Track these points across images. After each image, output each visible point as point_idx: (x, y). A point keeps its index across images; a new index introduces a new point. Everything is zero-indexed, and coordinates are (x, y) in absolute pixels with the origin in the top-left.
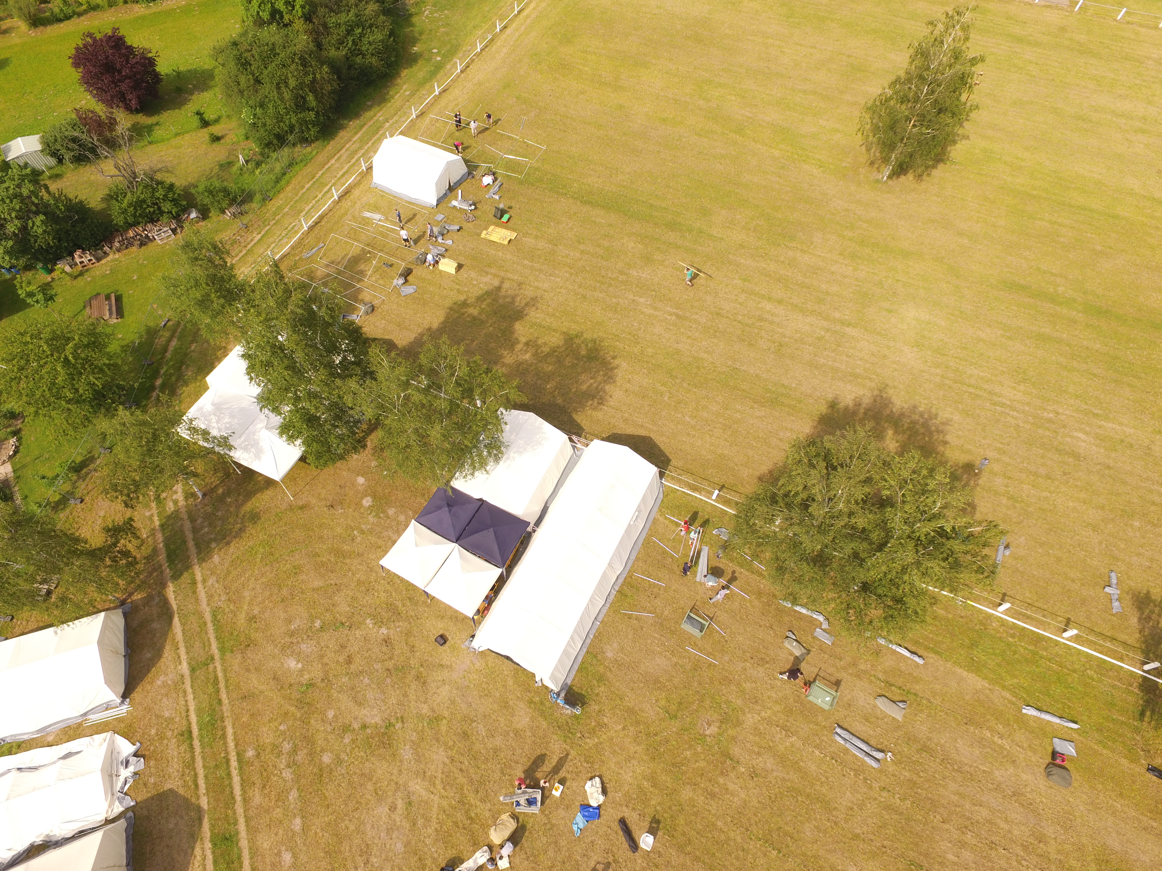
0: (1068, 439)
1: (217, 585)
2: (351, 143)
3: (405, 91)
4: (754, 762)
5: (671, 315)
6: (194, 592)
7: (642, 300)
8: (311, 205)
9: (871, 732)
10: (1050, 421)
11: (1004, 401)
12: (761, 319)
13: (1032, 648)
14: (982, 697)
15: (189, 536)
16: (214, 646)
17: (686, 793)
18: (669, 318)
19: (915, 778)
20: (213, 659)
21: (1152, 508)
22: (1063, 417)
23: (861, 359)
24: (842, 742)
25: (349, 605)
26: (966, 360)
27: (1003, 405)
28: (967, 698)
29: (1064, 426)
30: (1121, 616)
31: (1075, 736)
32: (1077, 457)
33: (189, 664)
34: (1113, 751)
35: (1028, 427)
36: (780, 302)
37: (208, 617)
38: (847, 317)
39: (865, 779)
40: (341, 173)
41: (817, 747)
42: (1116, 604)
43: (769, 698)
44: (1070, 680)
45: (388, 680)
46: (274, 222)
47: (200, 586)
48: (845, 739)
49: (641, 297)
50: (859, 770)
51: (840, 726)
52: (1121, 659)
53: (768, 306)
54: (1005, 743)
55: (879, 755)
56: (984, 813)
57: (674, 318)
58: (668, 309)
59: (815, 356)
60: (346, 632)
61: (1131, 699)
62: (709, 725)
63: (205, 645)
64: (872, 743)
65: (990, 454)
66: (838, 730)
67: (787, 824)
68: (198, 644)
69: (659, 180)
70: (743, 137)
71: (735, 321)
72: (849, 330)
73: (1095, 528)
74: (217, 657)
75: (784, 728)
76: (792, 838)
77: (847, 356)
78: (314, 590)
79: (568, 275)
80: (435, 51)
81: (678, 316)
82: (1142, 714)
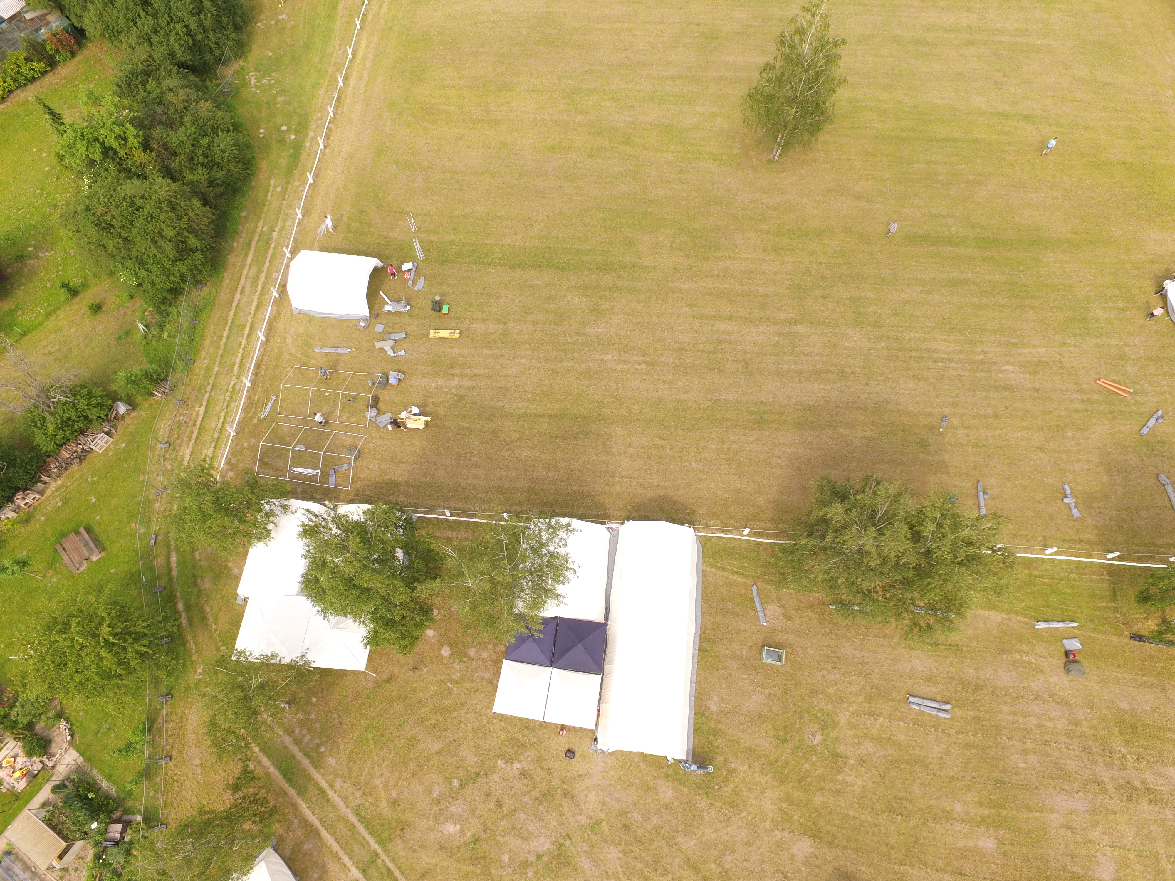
0: (1000, 375)
1: (346, 786)
2: (247, 268)
3: (275, 187)
4: (858, 752)
5: (640, 364)
6: (328, 800)
7: (609, 357)
8: (240, 355)
9: (935, 690)
10: (982, 362)
11: (943, 356)
12: (720, 341)
13: (1027, 571)
14: (1005, 628)
15: (295, 749)
16: (372, 842)
17: (818, 799)
18: (639, 367)
19: (978, 714)
20: (377, 854)
21: (1077, 416)
22: (991, 355)
23: (817, 354)
24: (917, 708)
25: (476, 755)
26: (901, 326)
27: (942, 360)
28: (994, 632)
29: (995, 363)
30: (1082, 520)
31: (1077, 632)
32: (1010, 388)
33: (357, 867)
34: (1104, 633)
35: (967, 374)
36: (730, 318)
37: (353, 818)
38: (791, 315)
39: (943, 730)
40: (253, 308)
41: (900, 719)
42: (1075, 511)
43: (850, 693)
44: (1060, 588)
45: (541, 808)
46: (210, 387)
47: (329, 792)
48: (919, 705)
49: (606, 354)
50: (937, 724)
51: (912, 696)
52: (1090, 556)
53: (721, 326)
54: (1031, 658)
55: (947, 707)
56: (1033, 720)
57: (644, 366)
58: (636, 358)
59: (778, 364)
60: (485, 780)
61: (1106, 586)
62: (814, 735)
63: (364, 844)
64: (939, 698)
65: (947, 411)
66: (911, 699)
67: (899, 791)
68: (356, 847)
69: (574, 220)
70: (633, 147)
71: (698, 351)
72: (797, 328)
73: (1041, 449)
74: (380, 851)
75: (871, 714)
76: (907, 800)
77: (805, 355)
78: (437, 754)
79: (530, 353)
80: (284, 128)
81: (646, 363)
82: (1115, 595)
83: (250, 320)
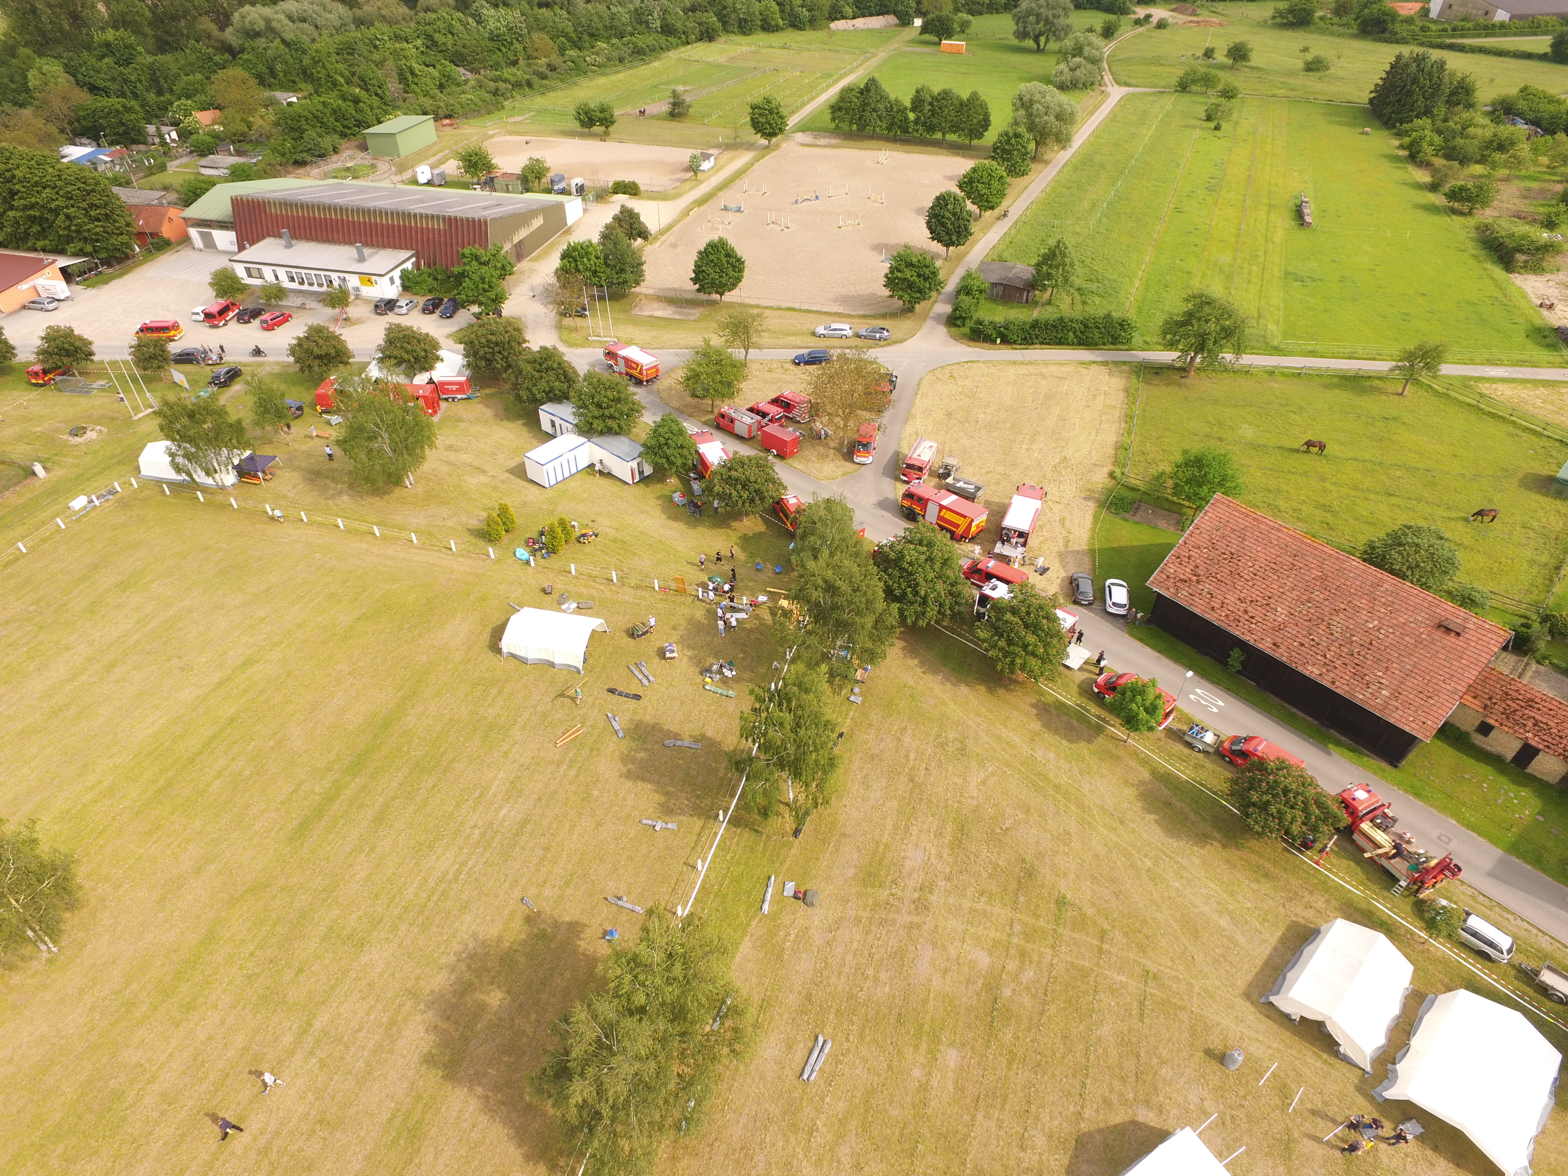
4: (847, 1167)
9: (802, 1045)
13: (712, 896)
14: (758, 943)
19: (833, 1010)
21: (582, 778)
22: (480, 823)
23: (368, 1014)
24: (815, 1074)
26: (394, 897)
27: (459, 872)
28: (760, 956)
29: (491, 823)
30: (680, 824)
31: (779, 879)
32: (524, 823)
34: (786, 857)
38: (295, 1026)
39: (842, 1054)
41: (822, 1099)
42: (670, 826)
44: (735, 873)
48: (812, 1071)
50: (836, 1059)
51: (801, 1075)
52: (716, 834)
54: (793, 932)
55: (821, 1039)
56: (849, 958)
59: (350, 1072)
61: (746, 835)
64: (810, 1045)
65: (517, 894)
66: (805, 1077)
67: (894, 1134)
72: (317, 1025)
73: (599, 825)
75: (810, 1133)
76: (903, 1129)
77: (360, 1030)
82: (757, 831)
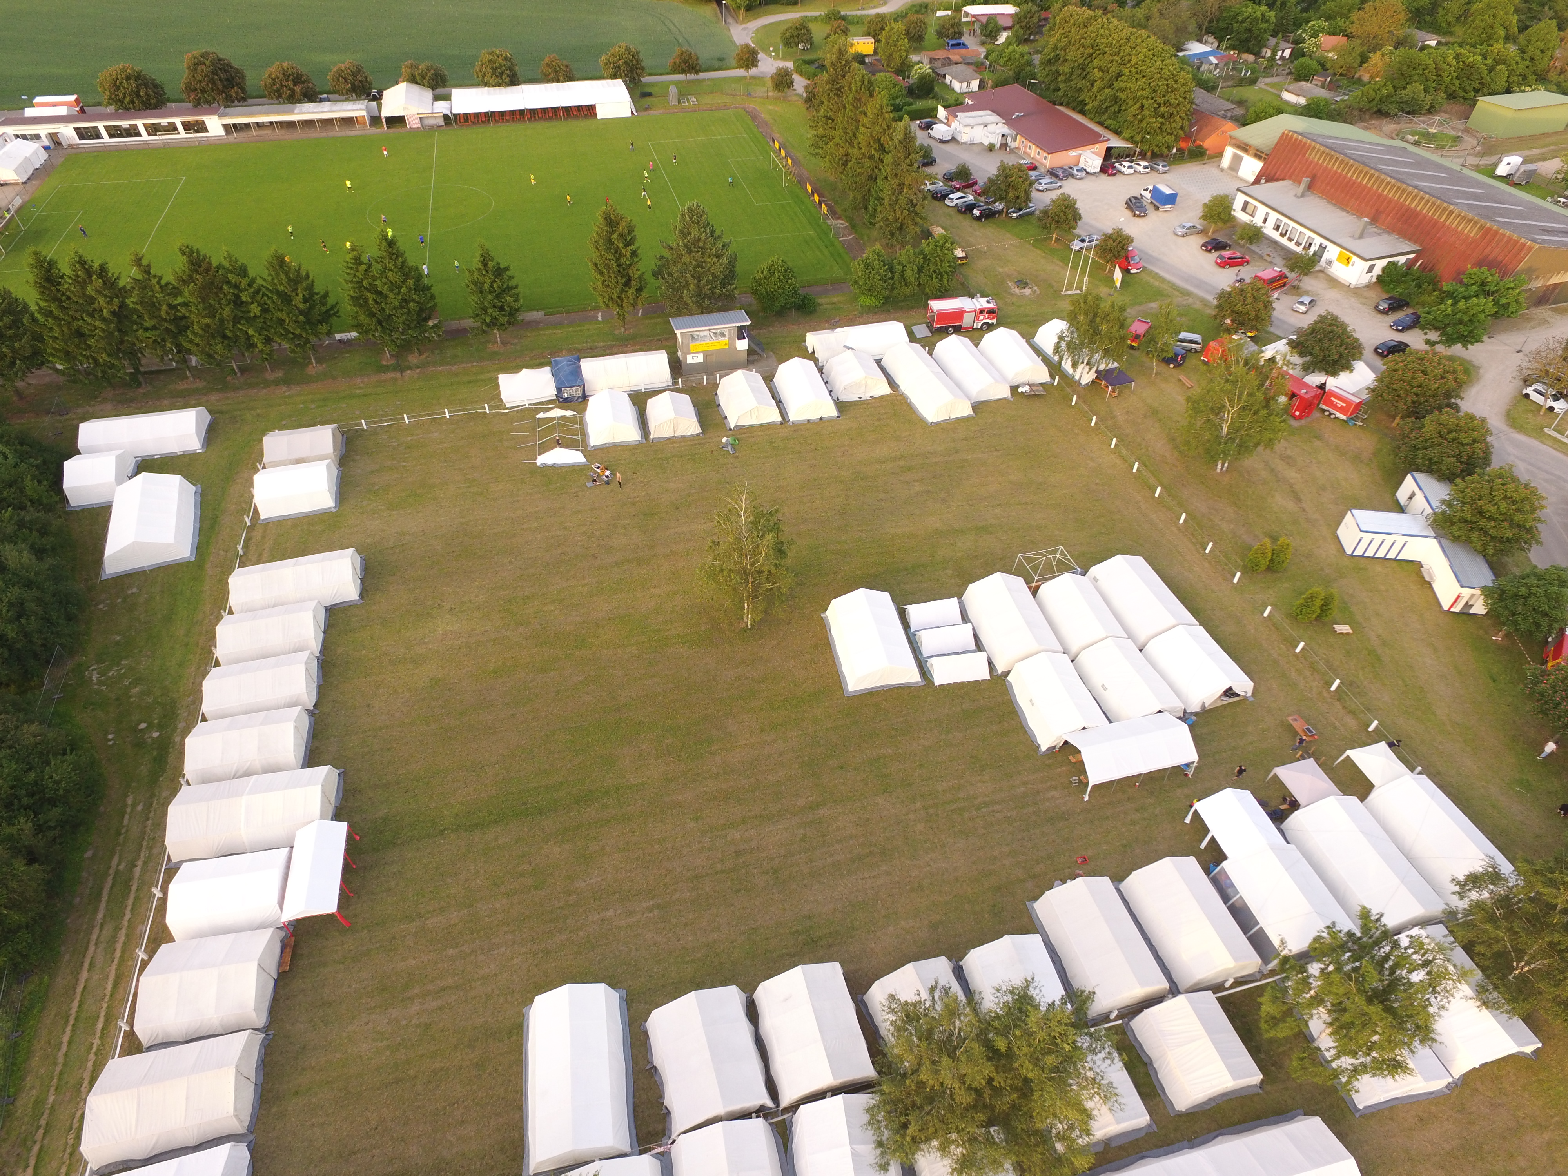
0: (1048, 804)
2: (96, 931)
3: (134, 805)
5: (651, 911)
7: (610, 913)
10: (1025, 795)
11: (983, 800)
12: (738, 853)
18: (651, 915)
26: (931, 778)
27: (986, 804)
29: (1038, 793)
35: (1014, 813)
36: (744, 821)
38: (811, 799)
40: (109, 986)
46: (41, 1131)
49: (607, 910)
53: (736, 834)
57: (656, 912)
58: (644, 905)
69: (536, 750)
70: (590, 649)
71: (716, 873)
79: (511, 937)
80: (143, 726)
83: (105, 1005)
